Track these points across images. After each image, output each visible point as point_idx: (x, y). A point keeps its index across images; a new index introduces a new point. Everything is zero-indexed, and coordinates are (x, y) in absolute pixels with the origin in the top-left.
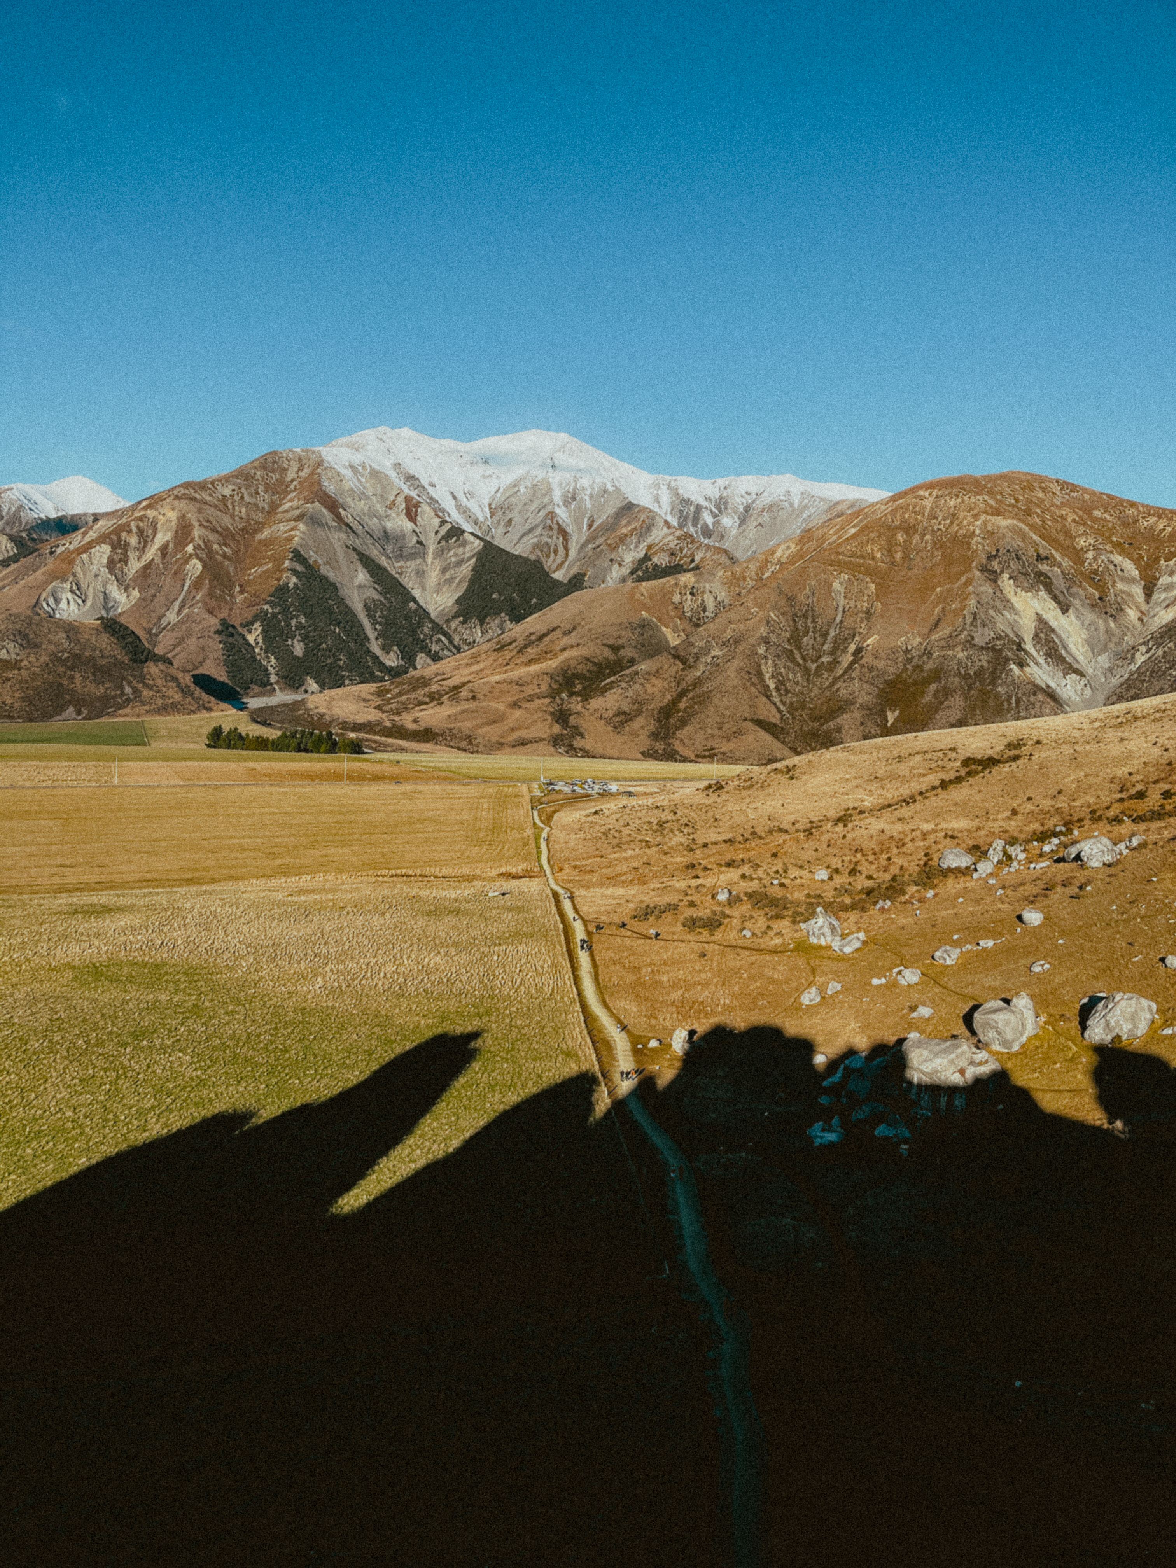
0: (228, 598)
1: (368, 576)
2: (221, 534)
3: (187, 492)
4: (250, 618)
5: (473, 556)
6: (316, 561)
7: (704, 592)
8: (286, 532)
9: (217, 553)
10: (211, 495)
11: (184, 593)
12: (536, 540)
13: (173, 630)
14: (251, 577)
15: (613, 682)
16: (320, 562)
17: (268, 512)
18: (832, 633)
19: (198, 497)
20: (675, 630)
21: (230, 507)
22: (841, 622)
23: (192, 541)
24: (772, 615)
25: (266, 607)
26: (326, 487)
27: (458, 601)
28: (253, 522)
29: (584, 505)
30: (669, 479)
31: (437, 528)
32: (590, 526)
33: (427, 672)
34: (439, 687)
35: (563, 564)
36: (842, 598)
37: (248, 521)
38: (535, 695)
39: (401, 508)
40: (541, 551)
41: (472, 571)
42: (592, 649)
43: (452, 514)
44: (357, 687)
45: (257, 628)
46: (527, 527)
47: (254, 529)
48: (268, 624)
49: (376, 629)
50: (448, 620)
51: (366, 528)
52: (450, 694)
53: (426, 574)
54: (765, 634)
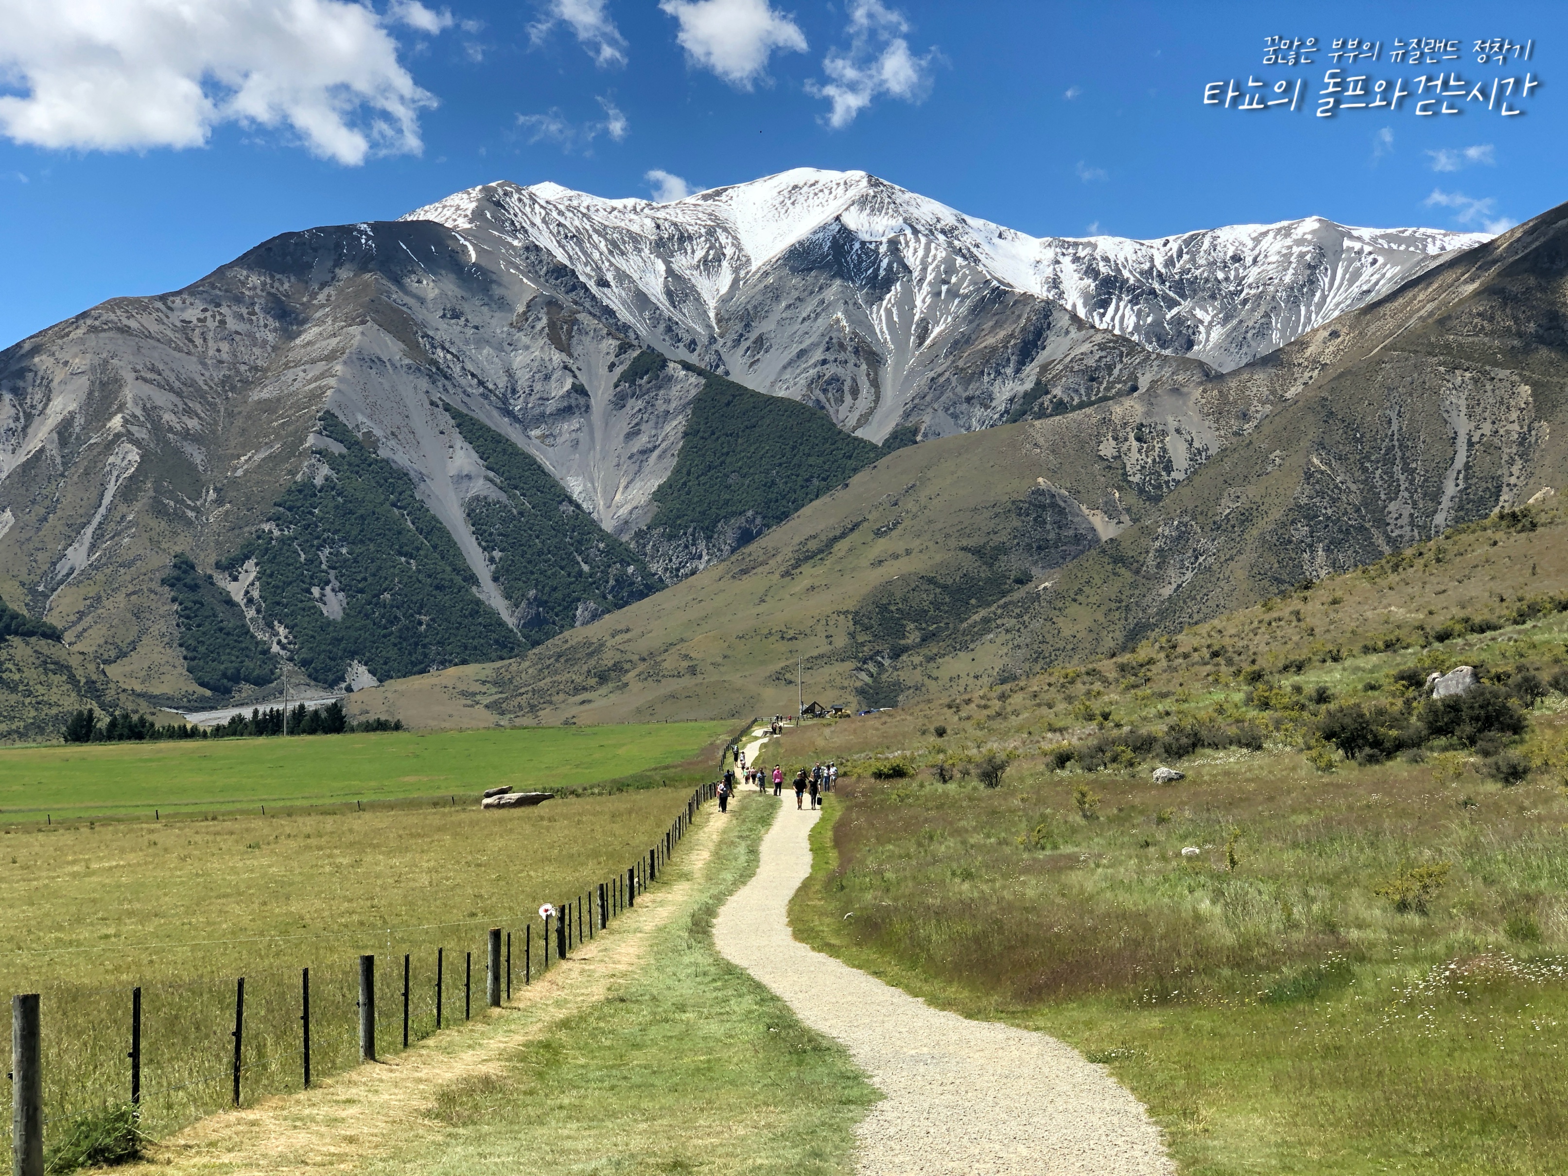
0: (191, 514)
1: (475, 456)
2: (179, 394)
3: (112, 317)
4: (235, 552)
5: (685, 407)
6: (369, 434)
7: (1164, 433)
8: (310, 382)
9: (171, 429)
10: (159, 321)
11: (102, 510)
12: (812, 372)
13: (78, 583)
14: (239, 473)
15: (986, 620)
16: (378, 432)
17: (275, 348)
18: (1450, 489)
19: (133, 324)
20: (1111, 511)
21: (198, 341)
22: (1467, 467)
23: (121, 408)
24: (1316, 461)
25: (266, 527)
26: (389, 294)
27: (659, 495)
28: (243, 368)
29: (906, 302)
30: (1076, 245)
31: (612, 358)
32: (922, 339)
33: (596, 631)
34: (618, 657)
35: (871, 411)
36: (1463, 418)
37: (233, 366)
38: (821, 656)
39: (539, 326)
40: (825, 391)
41: (686, 434)
42: (938, 558)
43: (643, 331)
44: (452, 671)
45: (250, 571)
46: (795, 349)
47: (246, 382)
48: (271, 561)
49: (492, 560)
50: (640, 535)
51: (470, 366)
52: (642, 667)
53: (592, 447)
54: (1303, 501)
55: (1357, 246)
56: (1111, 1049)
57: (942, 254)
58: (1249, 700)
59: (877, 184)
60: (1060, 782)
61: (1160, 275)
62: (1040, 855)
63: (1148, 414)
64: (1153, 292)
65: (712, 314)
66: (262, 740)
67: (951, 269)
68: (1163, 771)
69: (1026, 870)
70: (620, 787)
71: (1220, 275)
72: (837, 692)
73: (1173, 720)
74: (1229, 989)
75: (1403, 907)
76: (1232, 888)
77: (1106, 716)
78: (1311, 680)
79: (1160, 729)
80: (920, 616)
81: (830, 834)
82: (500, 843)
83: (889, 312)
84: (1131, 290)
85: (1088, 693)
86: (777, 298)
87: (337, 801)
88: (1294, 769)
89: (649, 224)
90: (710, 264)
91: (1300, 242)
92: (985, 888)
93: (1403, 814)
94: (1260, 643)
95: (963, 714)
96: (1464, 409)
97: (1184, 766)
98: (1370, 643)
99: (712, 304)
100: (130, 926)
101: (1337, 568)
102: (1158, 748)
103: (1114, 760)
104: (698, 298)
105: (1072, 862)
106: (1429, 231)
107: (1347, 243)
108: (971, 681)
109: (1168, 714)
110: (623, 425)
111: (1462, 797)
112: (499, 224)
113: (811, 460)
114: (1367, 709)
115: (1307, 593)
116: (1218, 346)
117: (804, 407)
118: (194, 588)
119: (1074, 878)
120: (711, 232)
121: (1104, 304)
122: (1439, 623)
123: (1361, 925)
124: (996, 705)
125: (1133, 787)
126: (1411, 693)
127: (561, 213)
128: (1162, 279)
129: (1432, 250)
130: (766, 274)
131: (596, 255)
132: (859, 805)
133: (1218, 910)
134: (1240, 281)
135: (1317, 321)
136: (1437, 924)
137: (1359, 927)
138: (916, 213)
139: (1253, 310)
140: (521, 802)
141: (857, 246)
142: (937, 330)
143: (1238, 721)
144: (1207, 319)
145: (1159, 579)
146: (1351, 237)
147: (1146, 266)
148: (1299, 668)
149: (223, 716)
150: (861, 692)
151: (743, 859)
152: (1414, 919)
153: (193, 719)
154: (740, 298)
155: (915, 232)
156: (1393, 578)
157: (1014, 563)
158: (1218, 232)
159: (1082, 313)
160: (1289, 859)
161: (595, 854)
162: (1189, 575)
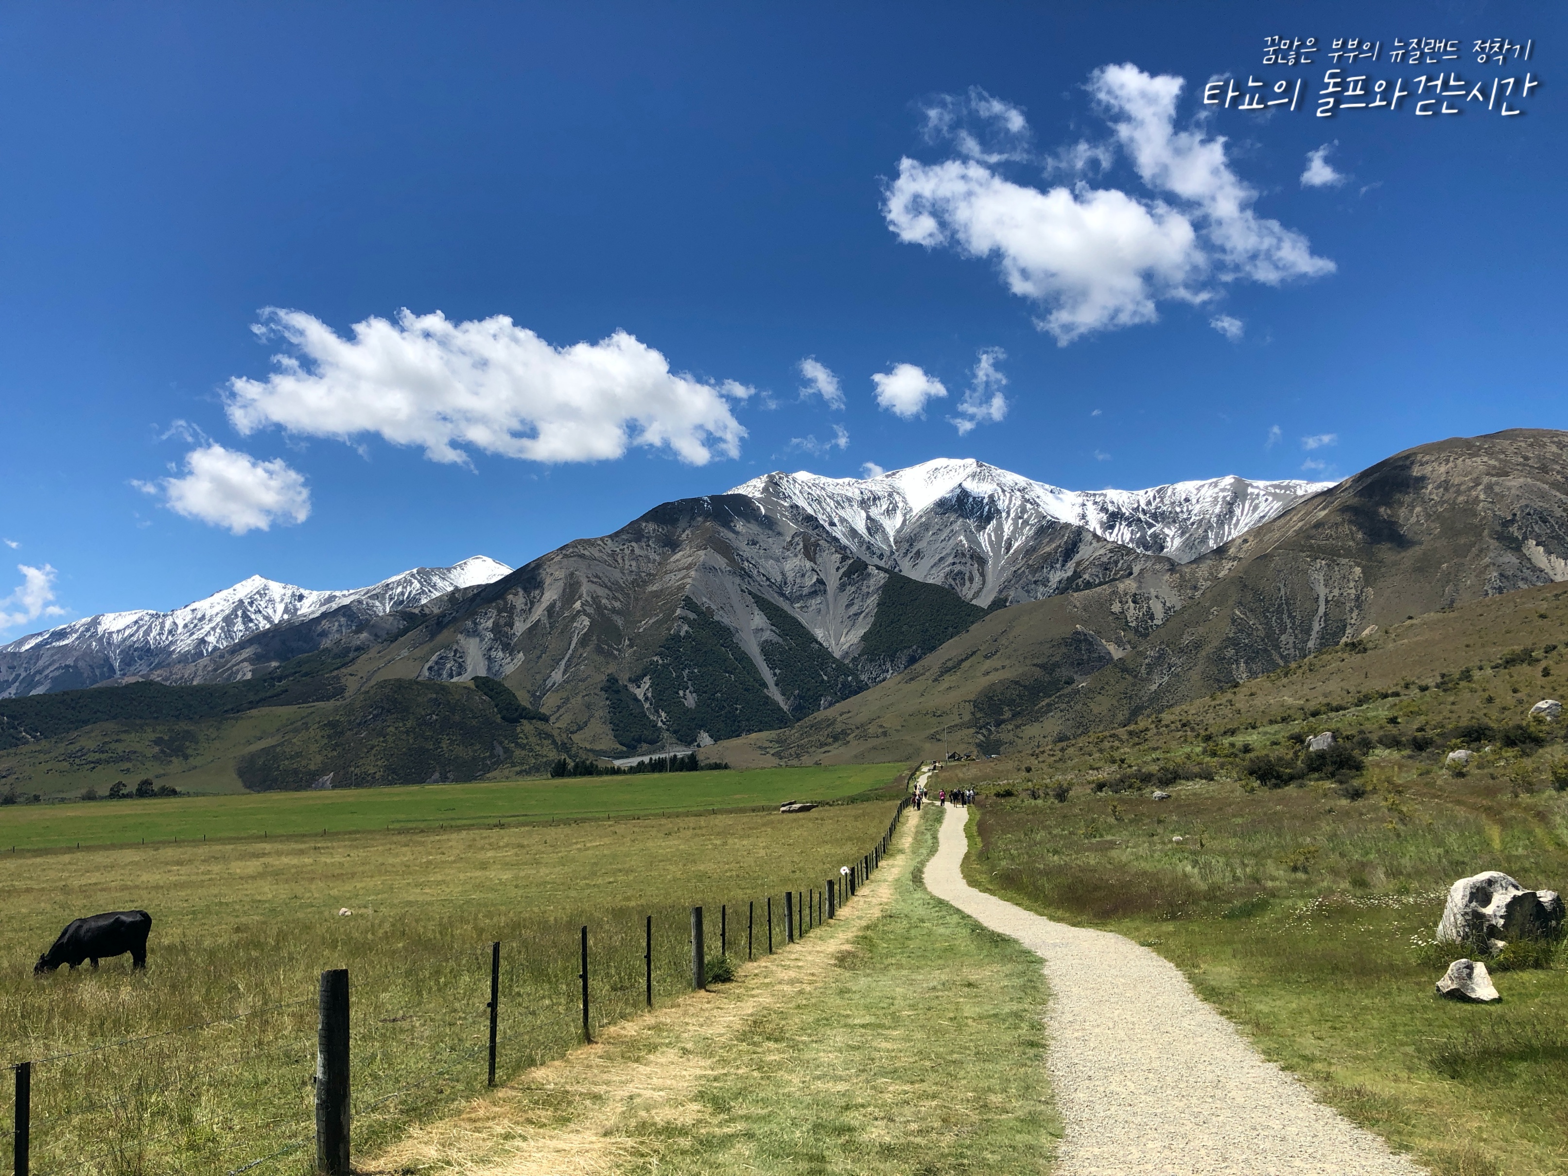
0: (615, 652)
1: (765, 618)
2: (610, 589)
3: (575, 549)
4: (639, 672)
5: (878, 590)
6: (709, 608)
7: (1149, 599)
8: (678, 581)
9: (606, 608)
10: (600, 551)
11: (570, 652)
12: (947, 569)
13: (557, 691)
14: (641, 630)
15: (1049, 705)
16: (713, 607)
17: (659, 564)
18: (1316, 627)
19: (586, 553)
20: (1119, 643)
21: (620, 561)
22: (1326, 614)
23: (580, 598)
24: (1237, 612)
25: (655, 659)
26: (719, 533)
27: (864, 638)
28: (643, 574)
29: (999, 529)
30: (1095, 495)
31: (838, 564)
32: (1008, 549)
33: (831, 712)
34: (844, 727)
35: (981, 590)
36: (1322, 587)
37: (638, 574)
38: (956, 726)
39: (798, 548)
40: (954, 579)
41: (878, 605)
42: (1021, 670)
43: (854, 549)
44: (754, 735)
45: (647, 682)
46: (937, 557)
47: (644, 582)
48: (658, 677)
49: (775, 674)
50: (854, 659)
51: (762, 571)
52: (857, 731)
53: (828, 612)
54: (1231, 635)
55: (1256, 491)
56: (1152, 940)
57: (1019, 503)
58: (1204, 752)
59: (981, 466)
60: (1100, 800)
61: (1143, 510)
62: (1094, 841)
63: (1139, 588)
64: (1139, 520)
65: (892, 539)
66: (656, 775)
67: (1024, 510)
68: (1158, 793)
69: (1088, 849)
70: (853, 800)
71: (1178, 509)
72: (966, 746)
73: (1162, 763)
74: (1206, 911)
75: (1295, 869)
76: (1202, 860)
77: (1123, 761)
78: (1240, 740)
79: (1154, 768)
80: (1011, 703)
81: (975, 828)
82: (798, 832)
83: (989, 535)
84: (1127, 519)
85: (1112, 747)
86: (927, 530)
87: (701, 809)
88: (1232, 792)
89: (857, 492)
90: (890, 512)
91: (1223, 490)
92: (1067, 859)
93: (1294, 817)
94: (1210, 718)
95: (1040, 759)
96: (1322, 582)
97: (1172, 790)
98: (1273, 718)
99: (891, 534)
100: (621, 877)
101: (1253, 675)
102: (1155, 780)
103: (1130, 787)
104: (884, 531)
105: (1112, 845)
106: (1298, 482)
107: (1250, 490)
108: (1041, 739)
109: (1158, 759)
110: (844, 600)
111: (1327, 808)
112: (777, 494)
113: (948, 618)
114: (1273, 757)
115: (1236, 690)
116: (1178, 549)
117: (943, 588)
118: (617, 692)
119: (1114, 853)
120: (890, 495)
121: (1112, 527)
122: (1312, 706)
123: (1273, 879)
124: (1059, 754)
125: (1142, 802)
126: (1298, 747)
127: (809, 487)
128: (1144, 512)
129: (1300, 492)
130: (921, 517)
131: (828, 510)
132: (990, 812)
133: (1196, 870)
134: (1189, 512)
135: (1235, 534)
136: (1313, 878)
137: (1272, 880)
138: (1003, 480)
139: (1198, 528)
140: (801, 810)
141: (971, 499)
142: (1017, 544)
143: (1199, 764)
144: (1171, 534)
145: (1150, 681)
146: (1252, 487)
147: (1135, 506)
148: (1233, 732)
149: (634, 761)
150: (979, 745)
151: (930, 842)
152: (1301, 876)
153: (617, 763)
154: (907, 530)
155: (1003, 491)
156: (1285, 681)
157: (1064, 672)
158: (1176, 486)
159: (1099, 532)
160: (1232, 843)
161: (850, 839)
162: (1166, 678)
